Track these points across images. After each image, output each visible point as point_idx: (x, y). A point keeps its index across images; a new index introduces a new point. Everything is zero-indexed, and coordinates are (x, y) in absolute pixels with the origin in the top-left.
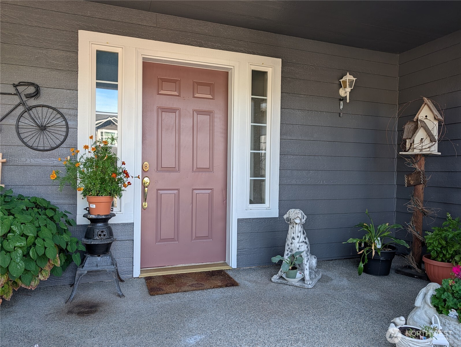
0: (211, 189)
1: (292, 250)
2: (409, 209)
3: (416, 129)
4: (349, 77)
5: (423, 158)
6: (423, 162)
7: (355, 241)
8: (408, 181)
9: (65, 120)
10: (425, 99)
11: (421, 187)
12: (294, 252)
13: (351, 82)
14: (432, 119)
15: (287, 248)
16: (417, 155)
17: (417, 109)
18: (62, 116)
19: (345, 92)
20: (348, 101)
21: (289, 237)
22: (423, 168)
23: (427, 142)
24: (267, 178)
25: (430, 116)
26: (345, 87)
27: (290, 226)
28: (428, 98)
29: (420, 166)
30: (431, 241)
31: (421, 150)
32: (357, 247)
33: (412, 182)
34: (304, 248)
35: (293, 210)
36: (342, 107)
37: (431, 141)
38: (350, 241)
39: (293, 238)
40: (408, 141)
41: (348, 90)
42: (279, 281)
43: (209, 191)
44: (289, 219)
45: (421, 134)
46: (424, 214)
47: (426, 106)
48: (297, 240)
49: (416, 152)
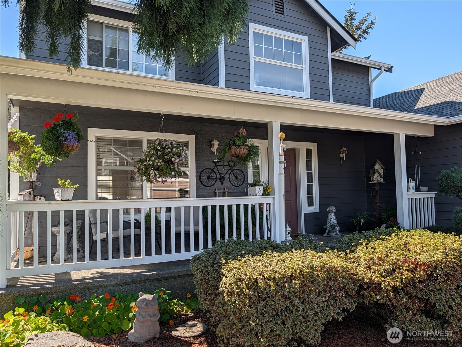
0: (291, 201)
1: (331, 223)
2: (374, 206)
3: (374, 173)
4: (344, 149)
5: (378, 184)
6: (378, 186)
7: (353, 220)
8: (373, 194)
9: (244, 174)
10: (377, 160)
11: (378, 196)
12: (331, 224)
13: (345, 151)
14: (381, 169)
15: (328, 223)
16: (375, 183)
17: (374, 165)
18: (243, 173)
19: (343, 155)
20: (344, 160)
21: (329, 218)
22: (378, 188)
23: (379, 178)
24: (314, 195)
25: (380, 167)
26: (343, 153)
27: (329, 214)
28: (378, 160)
29: (377, 188)
30: (383, 216)
31: (377, 181)
32: (355, 222)
33: (374, 194)
34: (336, 222)
35: (331, 207)
36: (342, 162)
37: (381, 178)
38: (351, 220)
39: (331, 218)
40: (371, 177)
41: (344, 155)
42: (327, 236)
43: (290, 202)
44: (329, 211)
45: (376, 175)
46: (380, 207)
47: (378, 163)
48: (333, 219)
49: (375, 182)
